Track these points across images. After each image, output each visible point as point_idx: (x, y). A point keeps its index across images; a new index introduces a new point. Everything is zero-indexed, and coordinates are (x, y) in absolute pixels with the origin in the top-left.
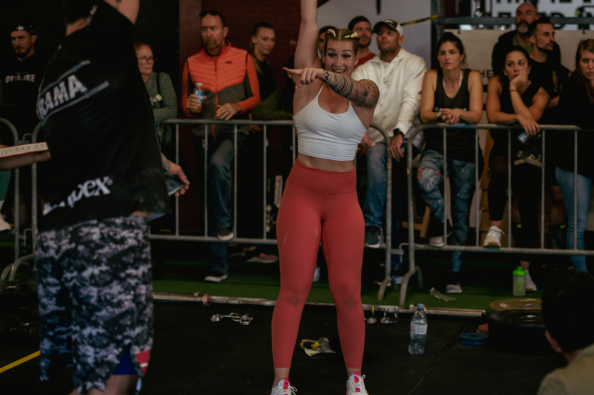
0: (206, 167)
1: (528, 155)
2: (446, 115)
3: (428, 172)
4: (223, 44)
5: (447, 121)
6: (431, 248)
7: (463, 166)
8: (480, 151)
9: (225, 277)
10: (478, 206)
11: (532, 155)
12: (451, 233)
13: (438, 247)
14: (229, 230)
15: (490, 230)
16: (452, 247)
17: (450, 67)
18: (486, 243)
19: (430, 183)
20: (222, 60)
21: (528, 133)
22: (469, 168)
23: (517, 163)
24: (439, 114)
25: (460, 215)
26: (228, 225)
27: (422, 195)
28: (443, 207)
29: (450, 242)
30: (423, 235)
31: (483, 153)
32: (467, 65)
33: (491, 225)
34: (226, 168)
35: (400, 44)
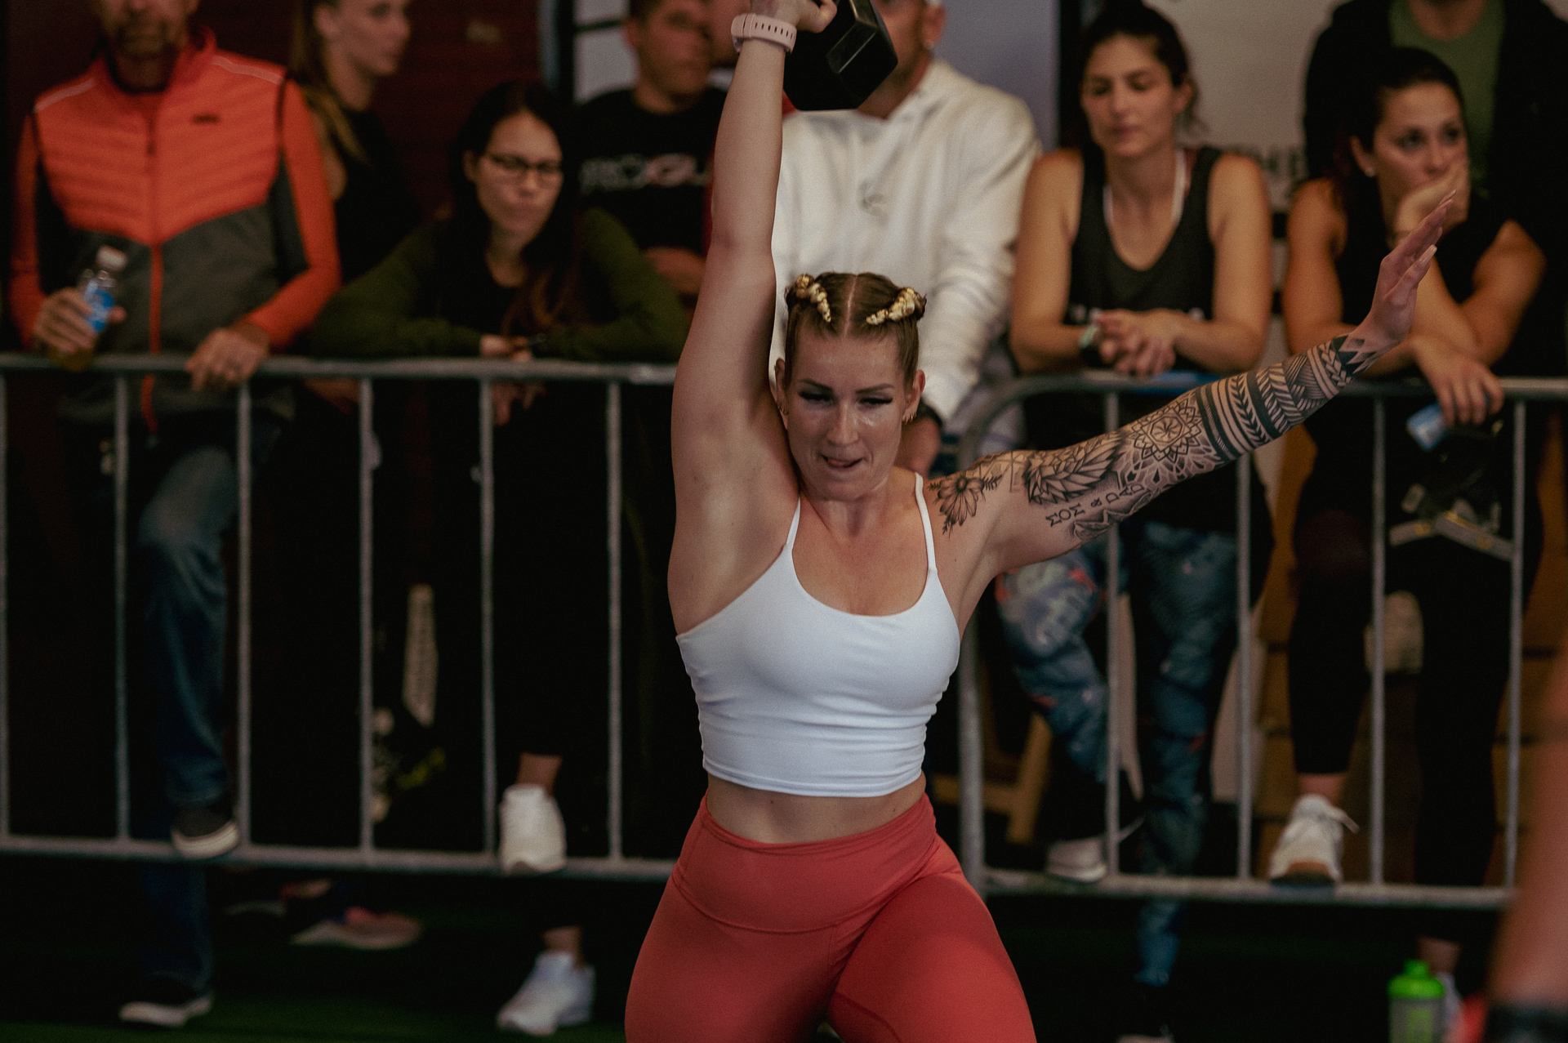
0: (120, 551)
1: (1447, 505)
2: (1117, 337)
3: (1041, 575)
4: (184, 41)
5: (1124, 365)
6: (1054, 887)
7: (1188, 548)
8: (1258, 488)
9: (201, 1006)
10: (1247, 712)
11: (1461, 506)
12: (1138, 824)
13: (1082, 884)
14: (219, 814)
15: (1297, 810)
16: (1139, 884)
17: (1133, 146)
18: (1280, 864)
19: (1051, 620)
20: (176, 109)
21: (1450, 415)
22: (1210, 558)
23: (1403, 533)
24: (1087, 335)
25: (1172, 753)
26: (212, 793)
27: (1018, 671)
28: (1104, 719)
29: (1130, 861)
30: (1020, 829)
31: (1272, 496)
32: (1205, 128)
33: (1297, 793)
34: (203, 559)
35: (930, 43)
